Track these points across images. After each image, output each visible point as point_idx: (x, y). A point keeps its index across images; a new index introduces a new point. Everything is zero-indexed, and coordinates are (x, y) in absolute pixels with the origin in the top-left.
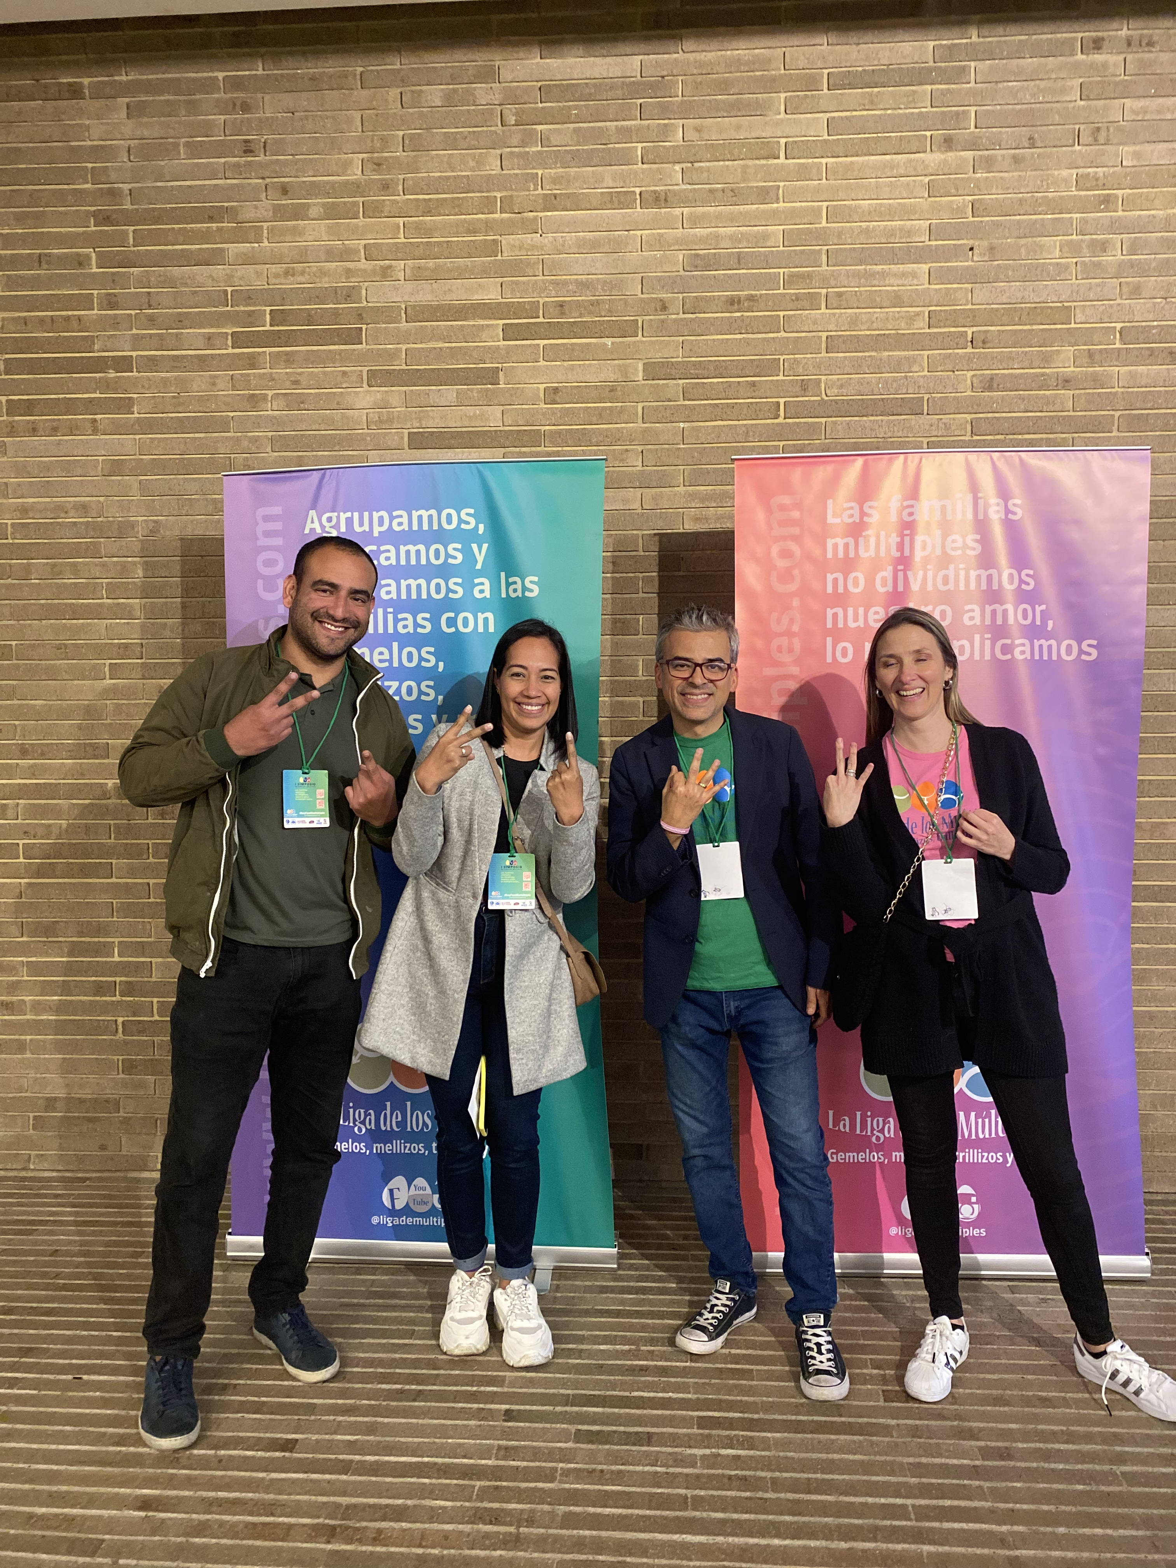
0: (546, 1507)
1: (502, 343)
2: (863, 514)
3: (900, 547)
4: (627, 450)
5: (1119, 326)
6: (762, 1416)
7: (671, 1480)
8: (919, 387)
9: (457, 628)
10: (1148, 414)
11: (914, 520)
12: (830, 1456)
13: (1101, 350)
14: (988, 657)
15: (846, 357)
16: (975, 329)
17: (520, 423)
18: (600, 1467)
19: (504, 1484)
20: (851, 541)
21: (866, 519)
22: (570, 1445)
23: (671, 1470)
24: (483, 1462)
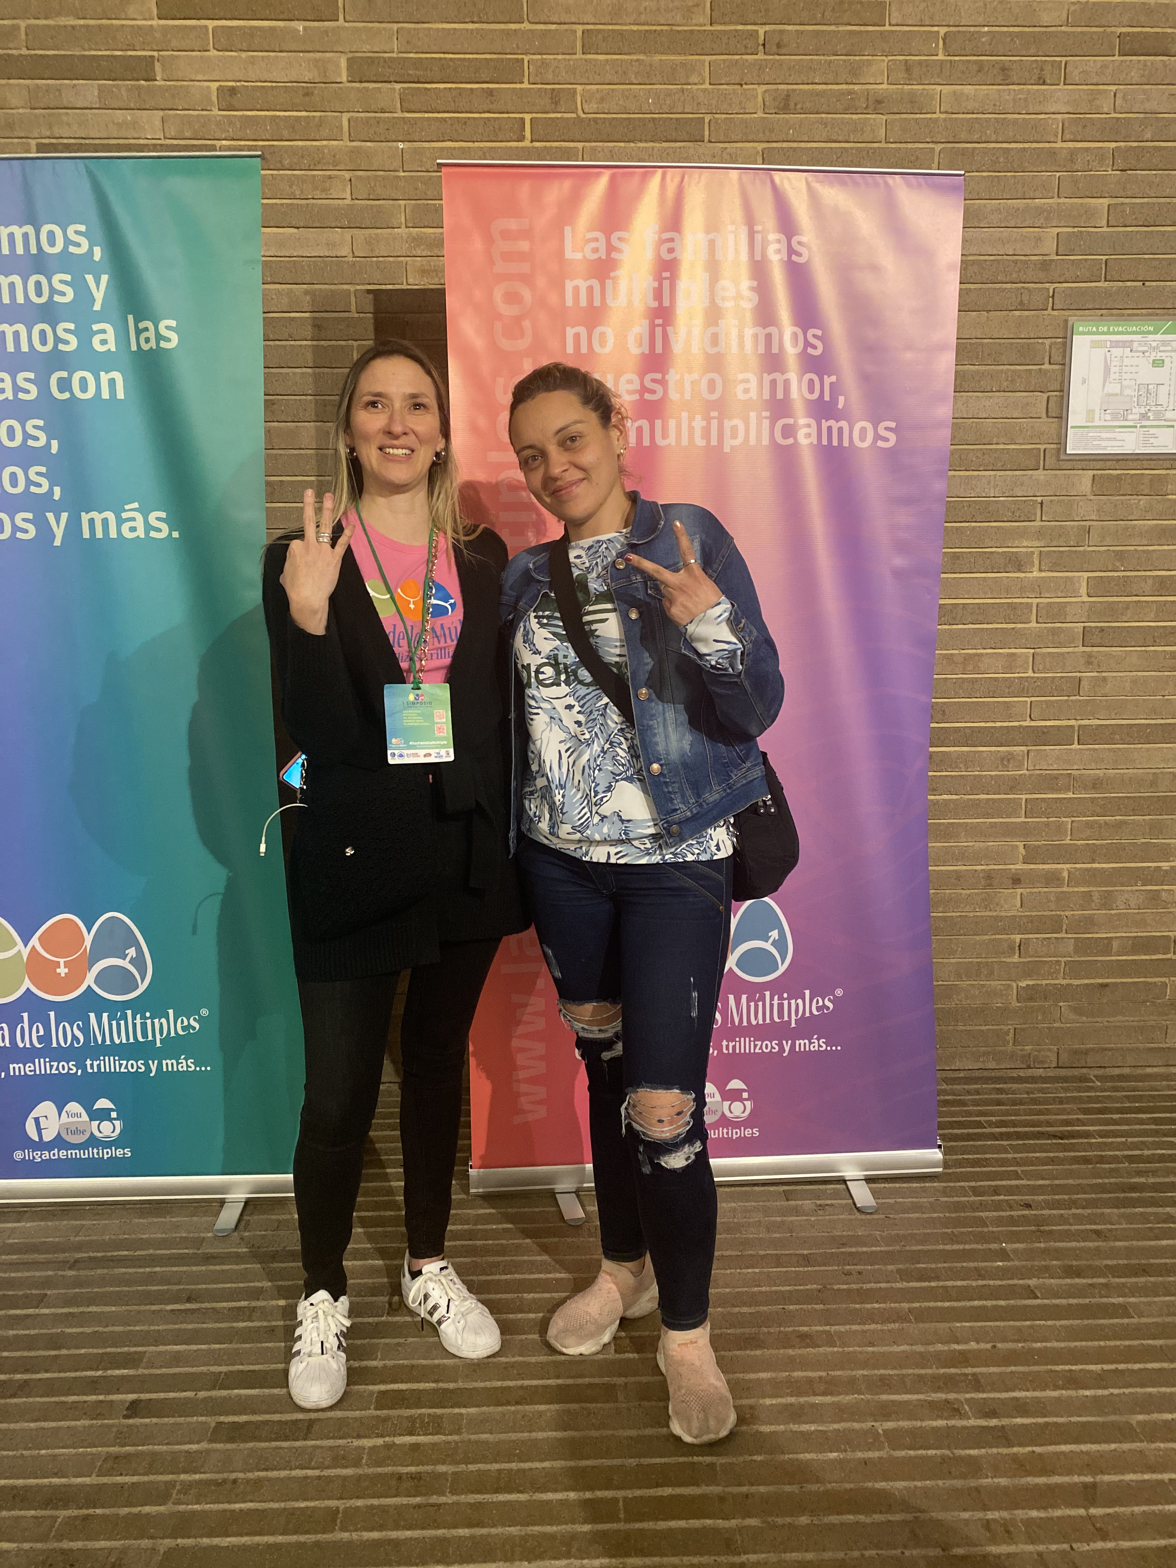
0: (145, 1543)
1: (155, 22)
2: (610, 248)
3: (658, 294)
4: (330, 177)
5: (943, 31)
6: (460, 1385)
7: (322, 1487)
8: (699, 104)
9: (72, 393)
10: (974, 148)
11: (675, 258)
12: (534, 1435)
13: (920, 62)
14: (765, 441)
15: (607, 61)
16: (767, 28)
17: (187, 134)
18: (233, 1476)
19: (99, 1511)
20: (595, 283)
21: (614, 255)
22: (204, 1445)
23: (326, 1473)
24: (79, 1480)
